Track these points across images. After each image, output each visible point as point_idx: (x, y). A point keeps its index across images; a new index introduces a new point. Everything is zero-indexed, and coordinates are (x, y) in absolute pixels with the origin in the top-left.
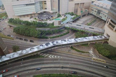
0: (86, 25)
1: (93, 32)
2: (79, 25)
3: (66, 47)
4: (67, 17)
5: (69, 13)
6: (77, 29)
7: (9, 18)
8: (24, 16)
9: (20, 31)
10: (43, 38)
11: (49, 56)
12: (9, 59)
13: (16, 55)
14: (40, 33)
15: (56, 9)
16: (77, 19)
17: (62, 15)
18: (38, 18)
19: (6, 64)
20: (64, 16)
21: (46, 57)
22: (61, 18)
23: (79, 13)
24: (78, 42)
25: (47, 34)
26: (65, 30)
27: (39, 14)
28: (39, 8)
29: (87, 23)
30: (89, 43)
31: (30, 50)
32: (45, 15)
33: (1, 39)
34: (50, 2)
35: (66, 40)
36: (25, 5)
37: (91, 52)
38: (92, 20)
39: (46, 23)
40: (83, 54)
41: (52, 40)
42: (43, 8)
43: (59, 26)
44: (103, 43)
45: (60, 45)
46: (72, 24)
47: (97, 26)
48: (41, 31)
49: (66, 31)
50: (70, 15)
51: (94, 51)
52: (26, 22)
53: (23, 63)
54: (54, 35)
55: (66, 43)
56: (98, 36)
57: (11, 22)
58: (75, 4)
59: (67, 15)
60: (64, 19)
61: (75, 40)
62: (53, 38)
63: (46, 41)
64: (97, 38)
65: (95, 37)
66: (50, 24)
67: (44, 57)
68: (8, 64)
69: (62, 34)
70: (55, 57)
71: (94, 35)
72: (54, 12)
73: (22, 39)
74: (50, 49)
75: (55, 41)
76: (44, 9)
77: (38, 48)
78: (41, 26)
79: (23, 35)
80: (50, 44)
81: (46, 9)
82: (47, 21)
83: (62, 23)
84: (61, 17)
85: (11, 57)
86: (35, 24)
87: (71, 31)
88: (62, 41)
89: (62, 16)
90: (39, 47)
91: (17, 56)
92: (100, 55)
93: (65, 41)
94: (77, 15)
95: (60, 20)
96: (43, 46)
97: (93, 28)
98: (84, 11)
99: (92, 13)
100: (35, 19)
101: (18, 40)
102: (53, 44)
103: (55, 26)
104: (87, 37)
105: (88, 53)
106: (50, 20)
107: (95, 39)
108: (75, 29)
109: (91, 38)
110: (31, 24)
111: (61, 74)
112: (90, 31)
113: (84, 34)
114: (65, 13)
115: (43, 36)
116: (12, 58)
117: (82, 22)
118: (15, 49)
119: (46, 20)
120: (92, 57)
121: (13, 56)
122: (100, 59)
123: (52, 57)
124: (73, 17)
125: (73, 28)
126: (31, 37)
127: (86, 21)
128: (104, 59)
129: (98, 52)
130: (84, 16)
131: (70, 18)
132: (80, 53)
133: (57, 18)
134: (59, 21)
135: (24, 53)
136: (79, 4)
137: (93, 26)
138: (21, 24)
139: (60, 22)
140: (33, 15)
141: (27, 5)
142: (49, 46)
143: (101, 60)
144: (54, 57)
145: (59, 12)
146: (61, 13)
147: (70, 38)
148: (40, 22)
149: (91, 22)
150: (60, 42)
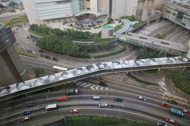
0: (156, 37)
1: (167, 51)
2: (144, 38)
3: (120, 73)
4: (123, 24)
5: (127, 17)
6: (140, 43)
7: (31, 23)
8: (54, 20)
9: (48, 44)
10: (82, 58)
11: (92, 87)
13: (39, 82)
14: (78, 48)
15: (105, 10)
16: (141, 28)
17: (116, 20)
18: (76, 24)
19: (24, 95)
20: (118, 21)
21: (86, 88)
22: (114, 25)
23: (145, 18)
24: (141, 66)
25: (89, 51)
26: (119, 46)
27: (77, 17)
28: (78, 8)
29: (158, 35)
30: (160, 69)
31: (62, 75)
32: (87, 20)
33: (18, 56)
35: (121, 61)
36: (56, 3)
37: (162, 83)
38: (167, 30)
39: (88, 33)
40: (147, 86)
41: (97, 61)
42: (84, 8)
43: (109, 39)
44: (185, 70)
45: (110, 70)
46: (131, 35)
47: (176, 41)
48: (80, 46)
49: (121, 47)
50: (130, 20)
51: (167, 82)
52: (56, 30)
53: (50, 96)
54: (101, 54)
55: (119, 66)
56: (177, 58)
57: (33, 30)
58: (139, 1)
59: (123, 20)
60: (118, 28)
61: (135, 62)
62: (99, 57)
63: (88, 62)
64: (174, 61)
65: (171, 59)
66: (94, 35)
67: (82, 87)
68: (27, 95)
69: (114, 51)
70: (102, 88)
71: (169, 55)
72: (102, 14)
73: (50, 58)
74: (93, 76)
75: (103, 63)
76: (86, 9)
77: (74, 73)
78: (81, 38)
79: (51, 51)
80: (93, 67)
81: (89, 9)
82: (90, 29)
83: (114, 34)
84: (114, 23)
85: (32, 84)
86: (70, 34)
87: (130, 47)
88: (113, 62)
90: (76, 71)
91: (41, 84)
92: (178, 89)
93: (119, 63)
94: (140, 21)
95: (111, 29)
96: (82, 69)
97: (168, 44)
98: (153, 14)
99: (168, 17)
100: (71, 25)
101: (43, 58)
102: (99, 68)
103: (102, 37)
104: (156, 59)
105: (157, 85)
106: (95, 28)
107: (171, 62)
108: (136, 44)
109: (163, 61)
110: (64, 34)
111: (109, 118)
112: (162, 49)
113: (151, 52)
114: (121, 17)
115: (82, 53)
116: (33, 87)
117: (149, 32)
118: (39, 73)
119: (88, 27)
120: (164, 93)
121: (35, 84)
122: (177, 97)
123: (97, 88)
124: (134, 23)
125: (132, 43)
126: (63, 54)
128: (185, 97)
129: (174, 85)
130: (153, 22)
131: (128, 25)
132: (143, 84)
133: (107, 24)
134: (109, 31)
135: (52, 79)
137: (168, 40)
139: (111, 32)
140: (68, 20)
141: (58, 2)
142: (93, 70)
143: (179, 98)
144: (99, 88)
145: (110, 15)
146: (113, 17)
147: (128, 59)
148: (79, 30)
149: (165, 32)
150: (110, 65)
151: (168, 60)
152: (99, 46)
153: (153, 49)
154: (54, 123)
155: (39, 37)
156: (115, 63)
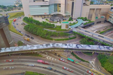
2: (88, 32)
4: (78, 22)
5: (81, 18)
6: (85, 35)
8: (38, 16)
9: (29, 29)
10: (48, 39)
11: (47, 57)
12: (10, 51)
14: (46, 33)
15: (69, 13)
16: (90, 26)
18: (50, 19)
20: (75, 20)
21: (44, 57)
22: (72, 22)
25: (52, 36)
26: (72, 35)
27: (52, 16)
28: (53, 10)
29: (100, 31)
30: (93, 52)
31: (31, 47)
32: (57, 18)
34: (65, 5)
36: (40, 6)
40: (82, 62)
42: (57, 11)
45: (59, 48)
46: (81, 29)
56: (105, 46)
57: (25, 20)
58: (90, 9)
59: (78, 20)
60: (74, 24)
61: (77, 45)
62: (58, 40)
65: (101, 47)
69: (68, 38)
70: (53, 59)
72: (67, 15)
73: (30, 37)
74: (50, 50)
78: (49, 27)
79: (30, 33)
81: (60, 11)
82: (57, 23)
83: (70, 27)
85: (13, 50)
87: (79, 36)
89: (74, 20)
90: (39, 46)
93: (66, 45)
94: (90, 21)
96: (43, 45)
97: (103, 37)
99: (110, 20)
100: (47, 20)
103: (62, 28)
106: (60, 23)
107: (101, 49)
108: (82, 35)
110: (40, 24)
114: (78, 17)
115: (48, 36)
116: (13, 51)
119: (56, 22)
122: (100, 73)
124: (85, 22)
125: (80, 34)
126: (38, 36)
127: (100, 28)
130: (99, 22)
135: (25, 48)
136: (95, 10)
138: (32, 23)
140: (46, 17)
141: (42, 6)
142: (49, 47)
144: (51, 58)
145: (72, 16)
146: (73, 18)
151: (99, 47)
152: (59, 33)
153: (92, 39)
154: (19, 73)
155: (27, 24)
156: (64, 45)
